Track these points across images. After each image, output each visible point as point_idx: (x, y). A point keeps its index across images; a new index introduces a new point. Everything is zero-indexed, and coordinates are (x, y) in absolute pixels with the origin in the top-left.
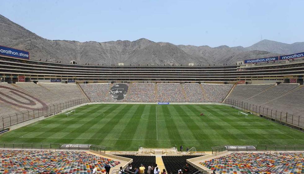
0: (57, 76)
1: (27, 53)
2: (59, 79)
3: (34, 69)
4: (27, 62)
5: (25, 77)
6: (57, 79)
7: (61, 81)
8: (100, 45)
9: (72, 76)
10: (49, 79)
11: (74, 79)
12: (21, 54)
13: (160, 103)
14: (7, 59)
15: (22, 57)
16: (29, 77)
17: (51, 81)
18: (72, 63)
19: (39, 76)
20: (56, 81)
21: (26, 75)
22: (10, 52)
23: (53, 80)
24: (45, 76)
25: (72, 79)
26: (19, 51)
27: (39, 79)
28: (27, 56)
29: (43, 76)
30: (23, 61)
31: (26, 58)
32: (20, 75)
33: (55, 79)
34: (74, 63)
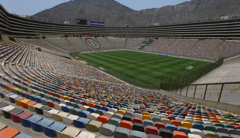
0: (117, 34)
1: (103, 23)
2: (118, 36)
3: (106, 31)
4: (103, 28)
5: (103, 35)
6: (117, 36)
7: (119, 37)
8: (173, 7)
9: (124, 34)
10: (113, 36)
11: (126, 36)
12: (101, 24)
13: (161, 54)
14: (95, 27)
15: (101, 25)
16: (104, 35)
17: (114, 37)
18: (126, 26)
19: (108, 34)
20: (116, 37)
21: (103, 34)
22: (96, 24)
23: (115, 36)
24: (111, 34)
25: (124, 36)
26: (100, 23)
27: (108, 36)
28: (103, 24)
29: (110, 34)
30: (98, 27)
31: (103, 25)
32: (100, 34)
33: (116, 36)
34: (127, 26)
